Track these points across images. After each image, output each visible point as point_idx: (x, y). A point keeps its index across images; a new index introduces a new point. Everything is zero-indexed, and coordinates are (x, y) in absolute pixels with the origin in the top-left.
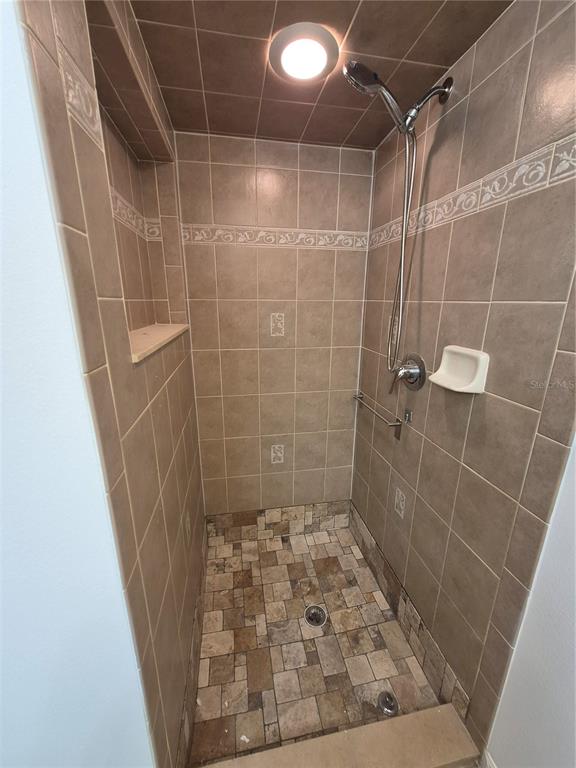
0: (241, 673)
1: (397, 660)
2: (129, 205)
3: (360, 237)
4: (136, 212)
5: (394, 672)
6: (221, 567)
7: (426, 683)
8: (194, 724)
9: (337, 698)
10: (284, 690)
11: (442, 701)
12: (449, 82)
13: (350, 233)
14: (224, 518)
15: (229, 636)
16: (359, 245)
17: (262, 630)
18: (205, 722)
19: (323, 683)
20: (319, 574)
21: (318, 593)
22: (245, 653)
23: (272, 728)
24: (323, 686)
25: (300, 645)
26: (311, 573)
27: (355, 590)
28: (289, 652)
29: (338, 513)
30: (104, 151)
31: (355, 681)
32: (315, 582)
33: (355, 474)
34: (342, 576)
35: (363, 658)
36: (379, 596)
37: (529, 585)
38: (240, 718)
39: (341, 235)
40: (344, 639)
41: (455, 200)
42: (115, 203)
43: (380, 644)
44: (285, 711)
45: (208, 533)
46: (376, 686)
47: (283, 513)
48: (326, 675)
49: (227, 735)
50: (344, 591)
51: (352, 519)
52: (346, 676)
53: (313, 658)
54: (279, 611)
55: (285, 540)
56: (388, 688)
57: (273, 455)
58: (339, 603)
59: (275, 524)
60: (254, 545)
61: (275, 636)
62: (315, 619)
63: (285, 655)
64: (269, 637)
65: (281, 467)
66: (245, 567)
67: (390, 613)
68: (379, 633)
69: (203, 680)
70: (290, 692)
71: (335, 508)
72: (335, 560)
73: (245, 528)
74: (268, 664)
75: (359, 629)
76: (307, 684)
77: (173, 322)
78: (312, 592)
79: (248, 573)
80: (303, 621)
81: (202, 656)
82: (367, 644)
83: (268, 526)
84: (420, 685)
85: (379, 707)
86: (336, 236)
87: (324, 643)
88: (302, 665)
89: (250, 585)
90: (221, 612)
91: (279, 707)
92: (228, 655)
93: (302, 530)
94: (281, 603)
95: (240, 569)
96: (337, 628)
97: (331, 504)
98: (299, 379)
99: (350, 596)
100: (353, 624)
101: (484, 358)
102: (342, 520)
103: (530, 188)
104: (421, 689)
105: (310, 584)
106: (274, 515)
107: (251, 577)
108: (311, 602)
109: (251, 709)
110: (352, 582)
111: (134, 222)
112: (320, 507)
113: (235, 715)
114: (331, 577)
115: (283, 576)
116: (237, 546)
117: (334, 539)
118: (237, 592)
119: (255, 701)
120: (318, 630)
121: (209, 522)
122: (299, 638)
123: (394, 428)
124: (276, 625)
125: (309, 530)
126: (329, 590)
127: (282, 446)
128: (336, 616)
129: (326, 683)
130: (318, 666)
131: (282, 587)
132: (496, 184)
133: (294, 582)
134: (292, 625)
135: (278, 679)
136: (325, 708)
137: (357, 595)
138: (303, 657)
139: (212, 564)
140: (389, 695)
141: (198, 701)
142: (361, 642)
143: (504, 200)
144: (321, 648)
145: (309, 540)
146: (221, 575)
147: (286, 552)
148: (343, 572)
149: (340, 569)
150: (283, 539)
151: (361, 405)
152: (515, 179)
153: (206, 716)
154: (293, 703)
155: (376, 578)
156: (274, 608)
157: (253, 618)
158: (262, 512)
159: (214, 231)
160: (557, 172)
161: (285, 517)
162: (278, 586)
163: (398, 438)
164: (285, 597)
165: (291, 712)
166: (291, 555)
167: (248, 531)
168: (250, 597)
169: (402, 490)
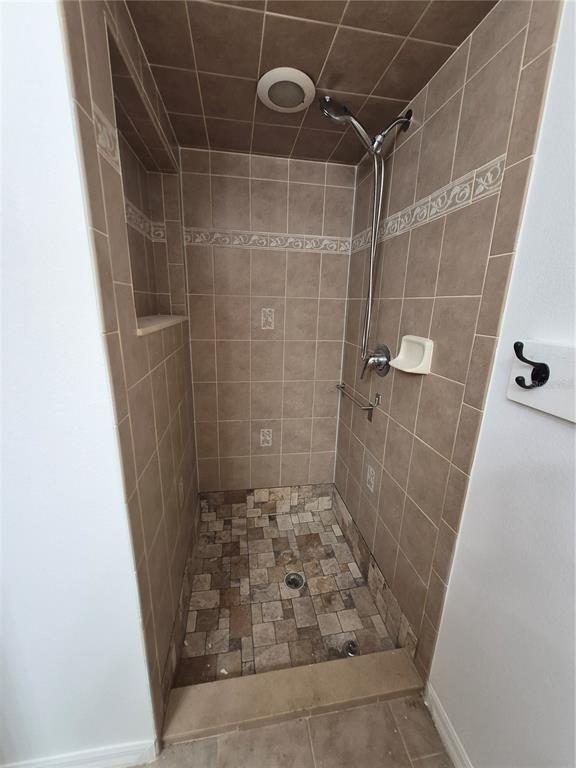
0: (224, 623)
1: (363, 617)
2: (138, 211)
3: (344, 242)
4: (144, 216)
5: (360, 626)
6: (212, 539)
7: (386, 635)
8: (181, 659)
9: (307, 645)
10: (261, 637)
11: (398, 646)
12: (409, 114)
13: (335, 238)
14: (216, 495)
15: (215, 594)
16: (342, 248)
17: (245, 590)
18: (190, 658)
19: (296, 632)
20: (300, 547)
21: (299, 563)
22: (229, 608)
23: (248, 665)
24: (295, 635)
25: (279, 604)
26: (294, 547)
27: (332, 561)
28: (268, 609)
29: (321, 495)
30: (121, 173)
31: (324, 633)
32: (297, 553)
33: (338, 458)
34: (322, 549)
35: (333, 615)
36: (353, 567)
37: (457, 531)
38: (220, 657)
39: (327, 240)
40: (319, 600)
41: (413, 211)
42: (127, 210)
43: (350, 604)
44: (260, 653)
45: (202, 509)
46: (342, 636)
47: (270, 493)
48: (299, 627)
49: (209, 669)
50: (321, 562)
51: (334, 502)
52: (317, 628)
53: (288, 614)
54: (261, 576)
55: (272, 519)
56: (353, 638)
57: (262, 438)
58: (316, 571)
59: (263, 503)
60: (243, 521)
61: (255, 596)
62: (293, 583)
63: (264, 611)
64: (251, 596)
65: (270, 450)
66: (234, 539)
67: (362, 580)
68: (350, 596)
69: (191, 627)
70: (266, 639)
71: (319, 491)
72: (317, 536)
73: (235, 506)
74: (249, 617)
75: (332, 593)
76: (281, 633)
77: (174, 314)
78: (294, 561)
79: (236, 545)
80: (283, 585)
81: (191, 608)
82: (338, 604)
83: (257, 505)
84: (382, 637)
85: (343, 651)
86: (321, 241)
87: (300, 602)
88: (279, 618)
89: (238, 554)
90: (209, 575)
91: (256, 650)
92: (214, 609)
93: (288, 510)
94: (265, 570)
95: (229, 541)
96: (313, 591)
97: (315, 486)
98: (287, 369)
99: (327, 566)
100: (327, 588)
101: (429, 344)
102: (325, 503)
103: (461, 205)
104: (382, 640)
105: (292, 555)
106: (262, 495)
107: (238, 548)
108: (291, 570)
109: (231, 650)
110: (330, 555)
111: (142, 226)
112: (304, 488)
113: (216, 654)
114: (311, 550)
115: (268, 548)
116: (228, 523)
117: (317, 519)
118: (226, 560)
119: (236, 645)
120: (296, 592)
121: (202, 498)
122: (279, 598)
123: (367, 412)
124: (258, 587)
125: (294, 510)
126: (309, 561)
127: (271, 430)
128: (312, 582)
129: (299, 633)
130: (293, 620)
131: (266, 557)
132: (439, 200)
133: (277, 554)
134: (273, 587)
135: (257, 629)
136: (296, 651)
137: (333, 566)
138: (280, 612)
139: (204, 536)
140: (352, 643)
141: (186, 643)
142: (333, 602)
143: (444, 213)
144: (297, 607)
145: (295, 519)
146: (211, 545)
147: (272, 529)
148: (322, 546)
149: (320, 543)
150: (270, 517)
151: (343, 394)
152: (451, 197)
153: (192, 654)
154: (267, 647)
155: (352, 551)
156: (258, 573)
157: (239, 581)
158: (251, 491)
159: (212, 234)
160: (477, 192)
161: (272, 497)
162: (262, 556)
163: (370, 420)
164: (268, 565)
165: (265, 654)
166: (276, 531)
167: (238, 509)
168: (236, 564)
169: (373, 467)
